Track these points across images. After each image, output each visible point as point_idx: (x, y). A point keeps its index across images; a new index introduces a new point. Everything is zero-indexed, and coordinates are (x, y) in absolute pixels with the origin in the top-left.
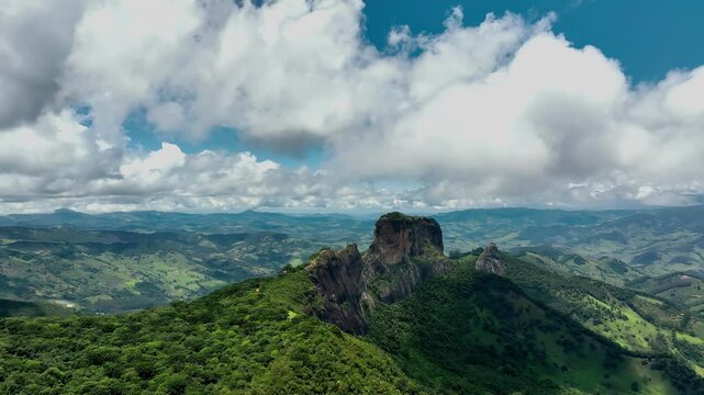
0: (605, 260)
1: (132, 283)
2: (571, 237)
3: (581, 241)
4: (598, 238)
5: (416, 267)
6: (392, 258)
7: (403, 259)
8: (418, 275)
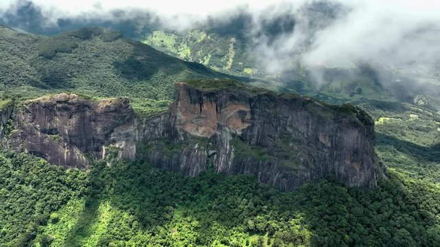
5: (232, 156)
6: (197, 129)
7: (215, 136)
8: (230, 163)
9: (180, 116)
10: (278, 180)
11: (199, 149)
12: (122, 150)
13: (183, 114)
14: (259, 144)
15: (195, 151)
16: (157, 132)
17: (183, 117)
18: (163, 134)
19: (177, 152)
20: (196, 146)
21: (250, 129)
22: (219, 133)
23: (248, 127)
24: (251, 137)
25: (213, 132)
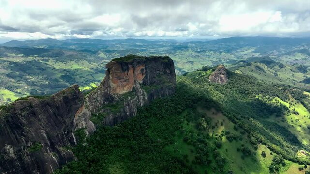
0: (296, 66)
1: (60, 75)
2: (281, 52)
3: (286, 54)
4: (294, 52)
5: (145, 93)
6: (123, 89)
7: (134, 88)
8: (146, 98)
9: (112, 84)
10: (169, 92)
11: (131, 98)
12: (86, 128)
13: (114, 83)
14: (152, 83)
15: (130, 101)
16: (98, 104)
17: (114, 85)
18: (104, 103)
19: (122, 107)
20: (129, 98)
21: (146, 77)
22: (135, 86)
23: (145, 77)
24: (148, 81)
25: (132, 86)
